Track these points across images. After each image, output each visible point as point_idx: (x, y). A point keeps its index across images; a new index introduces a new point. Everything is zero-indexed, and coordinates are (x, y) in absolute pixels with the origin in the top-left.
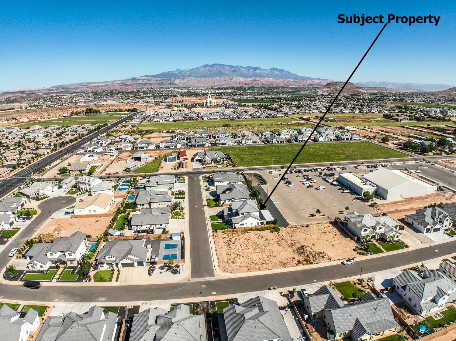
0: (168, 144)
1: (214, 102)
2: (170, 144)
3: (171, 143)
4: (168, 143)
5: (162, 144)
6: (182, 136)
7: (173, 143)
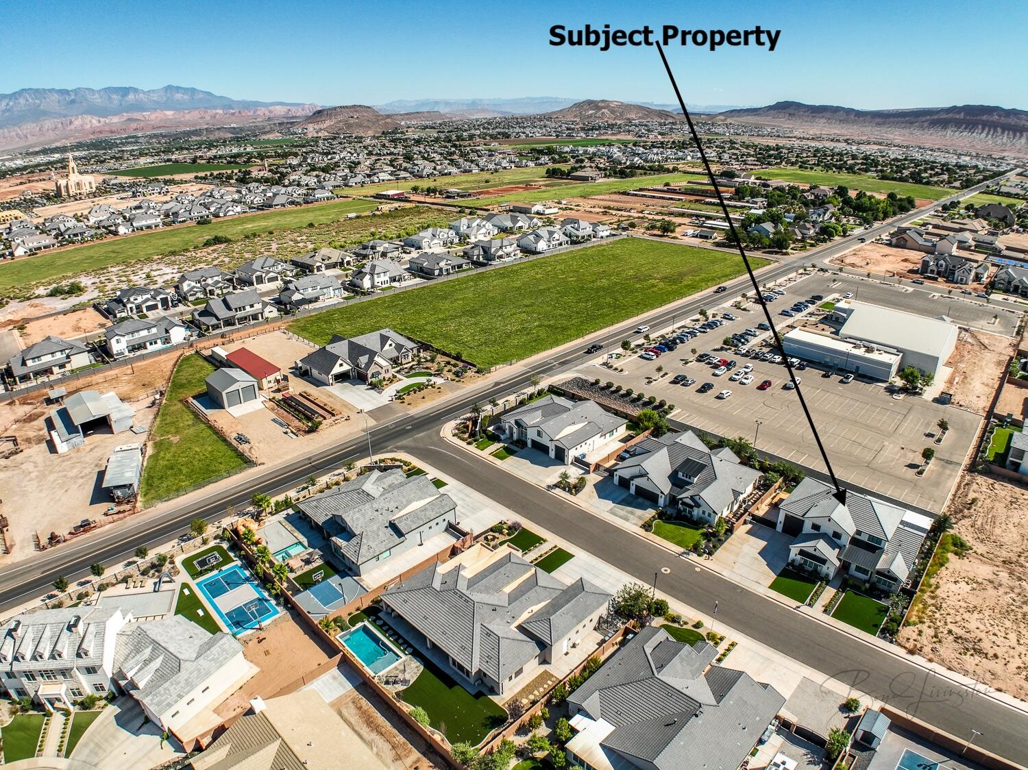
0: (136, 335)
1: (90, 183)
2: (144, 333)
3: (149, 329)
4: (138, 331)
5: (118, 341)
6: (145, 297)
7: (154, 330)
